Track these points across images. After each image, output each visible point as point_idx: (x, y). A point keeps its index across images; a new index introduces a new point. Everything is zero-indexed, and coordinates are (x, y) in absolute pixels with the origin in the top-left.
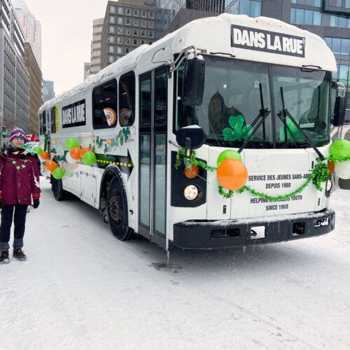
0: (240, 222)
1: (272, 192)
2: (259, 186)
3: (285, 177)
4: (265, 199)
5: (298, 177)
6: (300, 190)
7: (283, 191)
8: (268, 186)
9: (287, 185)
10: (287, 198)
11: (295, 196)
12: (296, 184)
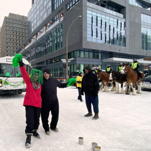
0: (9, 89)
1: (15, 85)
2: (12, 84)
3: (17, 82)
4: (13, 86)
5: (20, 82)
6: (20, 84)
7: (17, 84)
8: (14, 84)
9: (18, 83)
10: (18, 85)
11: (19, 85)
12: (19, 83)
